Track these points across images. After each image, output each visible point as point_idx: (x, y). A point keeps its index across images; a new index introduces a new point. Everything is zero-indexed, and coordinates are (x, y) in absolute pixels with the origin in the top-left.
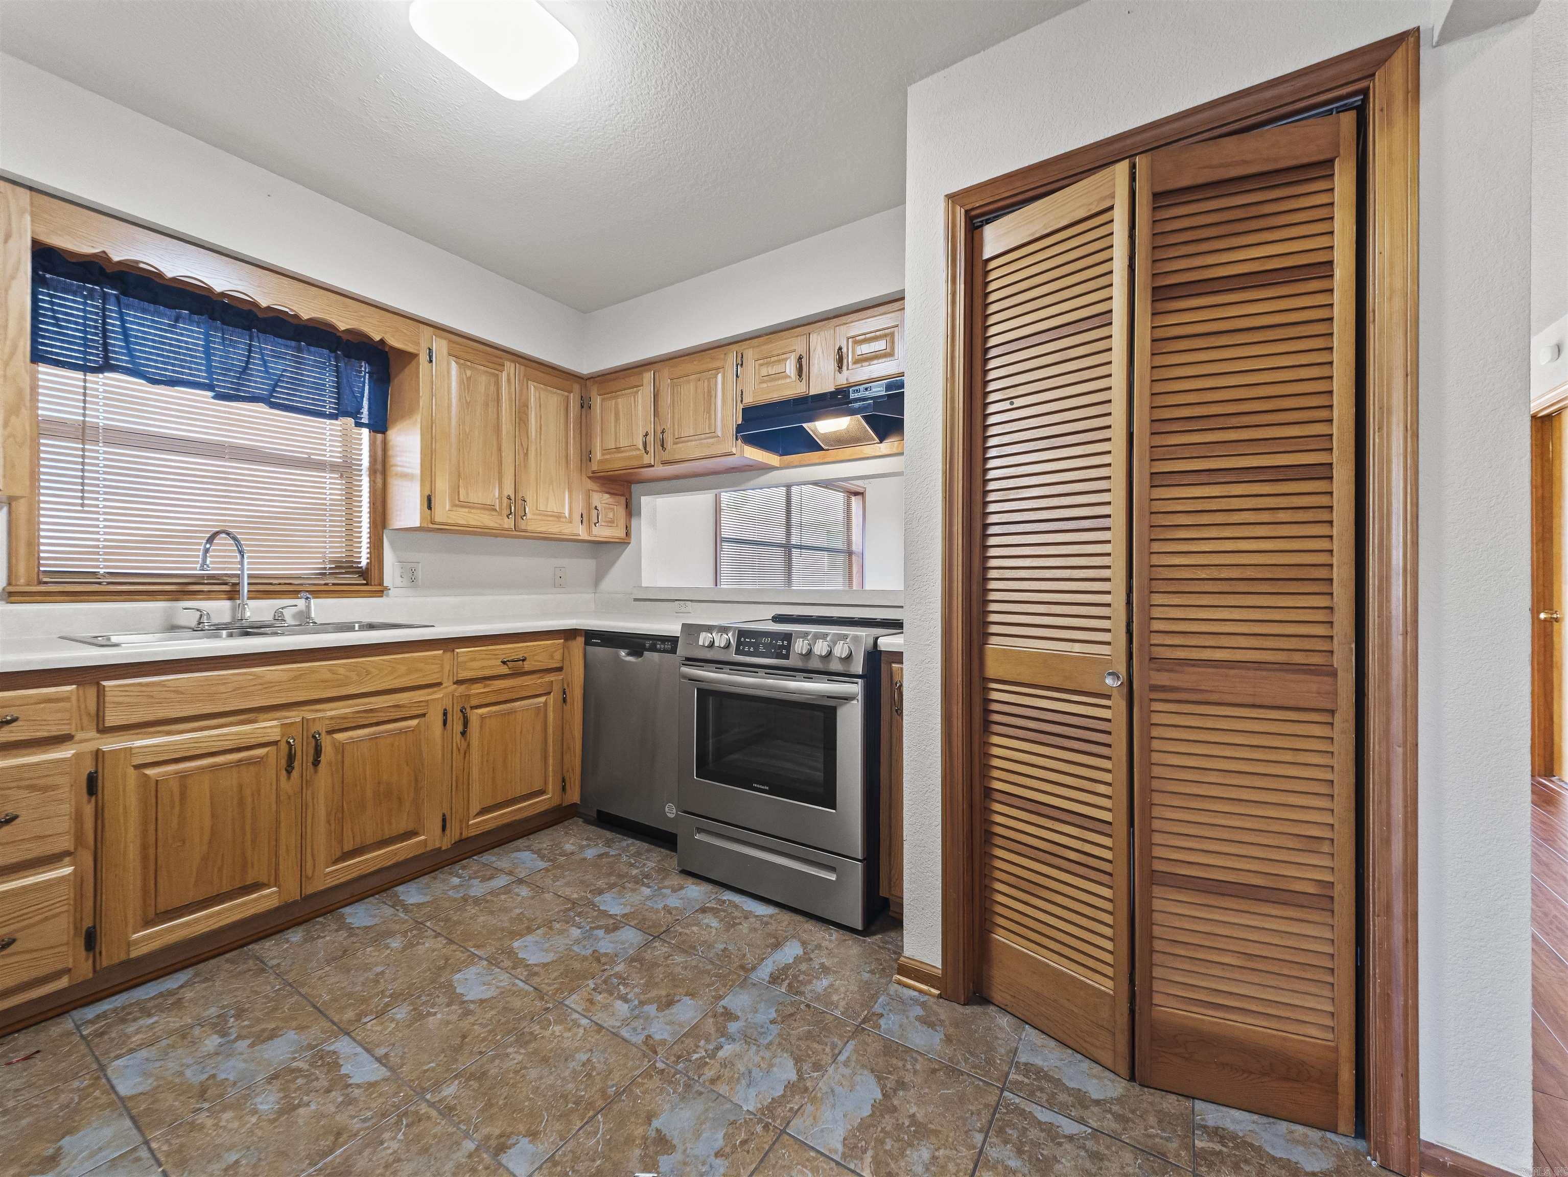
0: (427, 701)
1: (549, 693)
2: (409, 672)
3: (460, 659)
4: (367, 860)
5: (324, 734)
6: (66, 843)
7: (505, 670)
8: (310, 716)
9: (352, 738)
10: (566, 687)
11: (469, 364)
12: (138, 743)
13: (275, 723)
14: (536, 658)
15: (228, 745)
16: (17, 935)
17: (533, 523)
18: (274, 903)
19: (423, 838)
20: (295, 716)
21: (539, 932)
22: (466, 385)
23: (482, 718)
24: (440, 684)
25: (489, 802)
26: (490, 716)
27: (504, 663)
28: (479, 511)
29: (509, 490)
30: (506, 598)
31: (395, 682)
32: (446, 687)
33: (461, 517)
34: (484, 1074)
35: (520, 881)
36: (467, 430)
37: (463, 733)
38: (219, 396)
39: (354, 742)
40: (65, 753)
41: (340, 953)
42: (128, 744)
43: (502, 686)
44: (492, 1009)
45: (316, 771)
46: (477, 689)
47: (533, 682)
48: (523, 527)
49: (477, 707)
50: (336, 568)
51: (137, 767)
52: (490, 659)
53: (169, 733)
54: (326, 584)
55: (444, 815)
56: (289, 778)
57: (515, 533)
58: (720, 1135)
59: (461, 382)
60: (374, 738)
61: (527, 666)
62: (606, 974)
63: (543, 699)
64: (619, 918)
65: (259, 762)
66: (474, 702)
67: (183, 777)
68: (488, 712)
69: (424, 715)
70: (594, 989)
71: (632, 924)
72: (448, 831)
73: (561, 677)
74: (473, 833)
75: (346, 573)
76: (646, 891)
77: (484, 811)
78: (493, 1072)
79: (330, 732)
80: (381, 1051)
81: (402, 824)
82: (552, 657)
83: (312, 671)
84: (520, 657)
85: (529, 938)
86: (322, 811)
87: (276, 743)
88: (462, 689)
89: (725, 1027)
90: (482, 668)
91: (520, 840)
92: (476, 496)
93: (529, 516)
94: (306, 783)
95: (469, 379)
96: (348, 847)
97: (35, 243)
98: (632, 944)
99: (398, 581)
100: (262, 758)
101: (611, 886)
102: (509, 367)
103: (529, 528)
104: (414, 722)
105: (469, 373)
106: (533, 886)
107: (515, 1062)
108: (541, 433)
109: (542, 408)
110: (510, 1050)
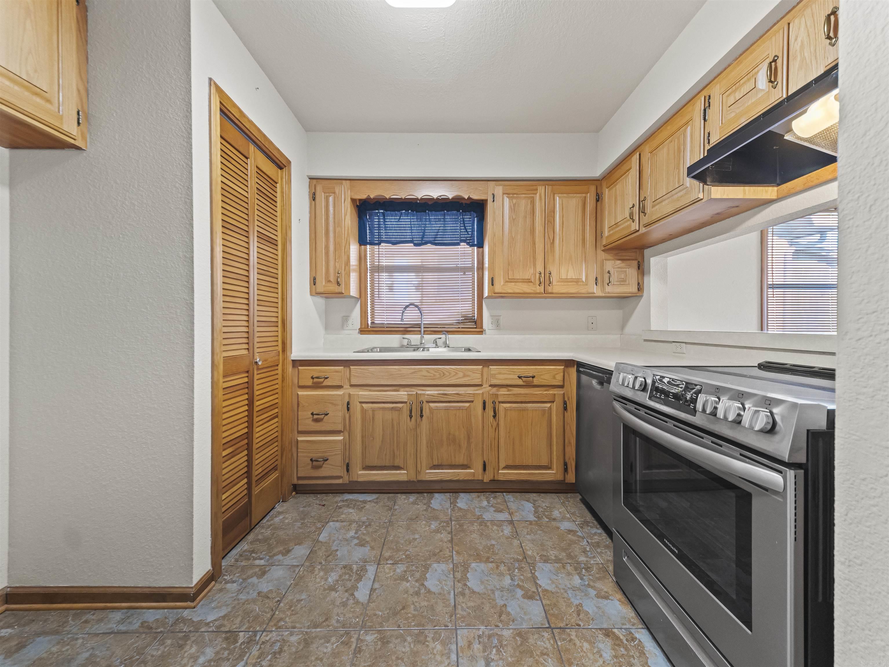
0: (474, 394)
1: (554, 402)
2: (465, 376)
3: (492, 372)
4: (444, 472)
5: (425, 402)
6: (340, 427)
7: (520, 382)
8: (419, 392)
9: (437, 407)
10: (566, 399)
11: (515, 195)
12: (361, 393)
13: (406, 393)
14: (542, 377)
15: (389, 400)
16: (329, 458)
17: (557, 288)
18: (404, 478)
19: (472, 471)
20: (414, 391)
21: (490, 565)
22: (513, 209)
23: (506, 409)
24: (481, 385)
25: (510, 463)
26: (511, 409)
27: (520, 377)
28: (521, 284)
29: (540, 268)
30: (552, 336)
31: (456, 381)
32: (485, 388)
33: (512, 288)
34: (388, 642)
35: (511, 522)
36: (513, 236)
37: (494, 417)
38: (416, 245)
39: (437, 409)
40: (340, 392)
41: (414, 517)
42: (357, 393)
43: (519, 392)
44: (428, 601)
45: (422, 420)
46: (503, 391)
47: (540, 392)
48: (550, 291)
49: (503, 402)
50: (465, 319)
51: (361, 402)
52: (510, 374)
53: (370, 391)
54: (459, 328)
55: (484, 462)
56: (411, 420)
57: (545, 295)
59: (510, 207)
60: (447, 409)
61: (536, 381)
62: (496, 630)
63: (548, 405)
64: (540, 590)
65: (399, 410)
66: (501, 399)
67: (373, 410)
68: (510, 407)
69: (472, 402)
70: (479, 637)
71: (544, 602)
72: (487, 472)
73: (562, 392)
74: (501, 478)
75: (469, 322)
76: (577, 581)
77: (507, 467)
78: (391, 645)
79: (428, 402)
81: (461, 459)
82: (554, 377)
83: (420, 370)
84: (531, 375)
85: (482, 566)
86: (424, 442)
87: (406, 402)
88: (494, 390)
90: (506, 379)
91: (534, 495)
92: (518, 275)
93: (555, 283)
94: (417, 426)
95: (514, 205)
96: (436, 463)
98: (530, 619)
99: (490, 326)
100: (401, 408)
101: (558, 560)
102: (541, 189)
103: (554, 291)
104: (467, 405)
105: (514, 201)
106: (515, 531)
107: (404, 650)
108: (563, 227)
109: (564, 210)
110: (409, 639)
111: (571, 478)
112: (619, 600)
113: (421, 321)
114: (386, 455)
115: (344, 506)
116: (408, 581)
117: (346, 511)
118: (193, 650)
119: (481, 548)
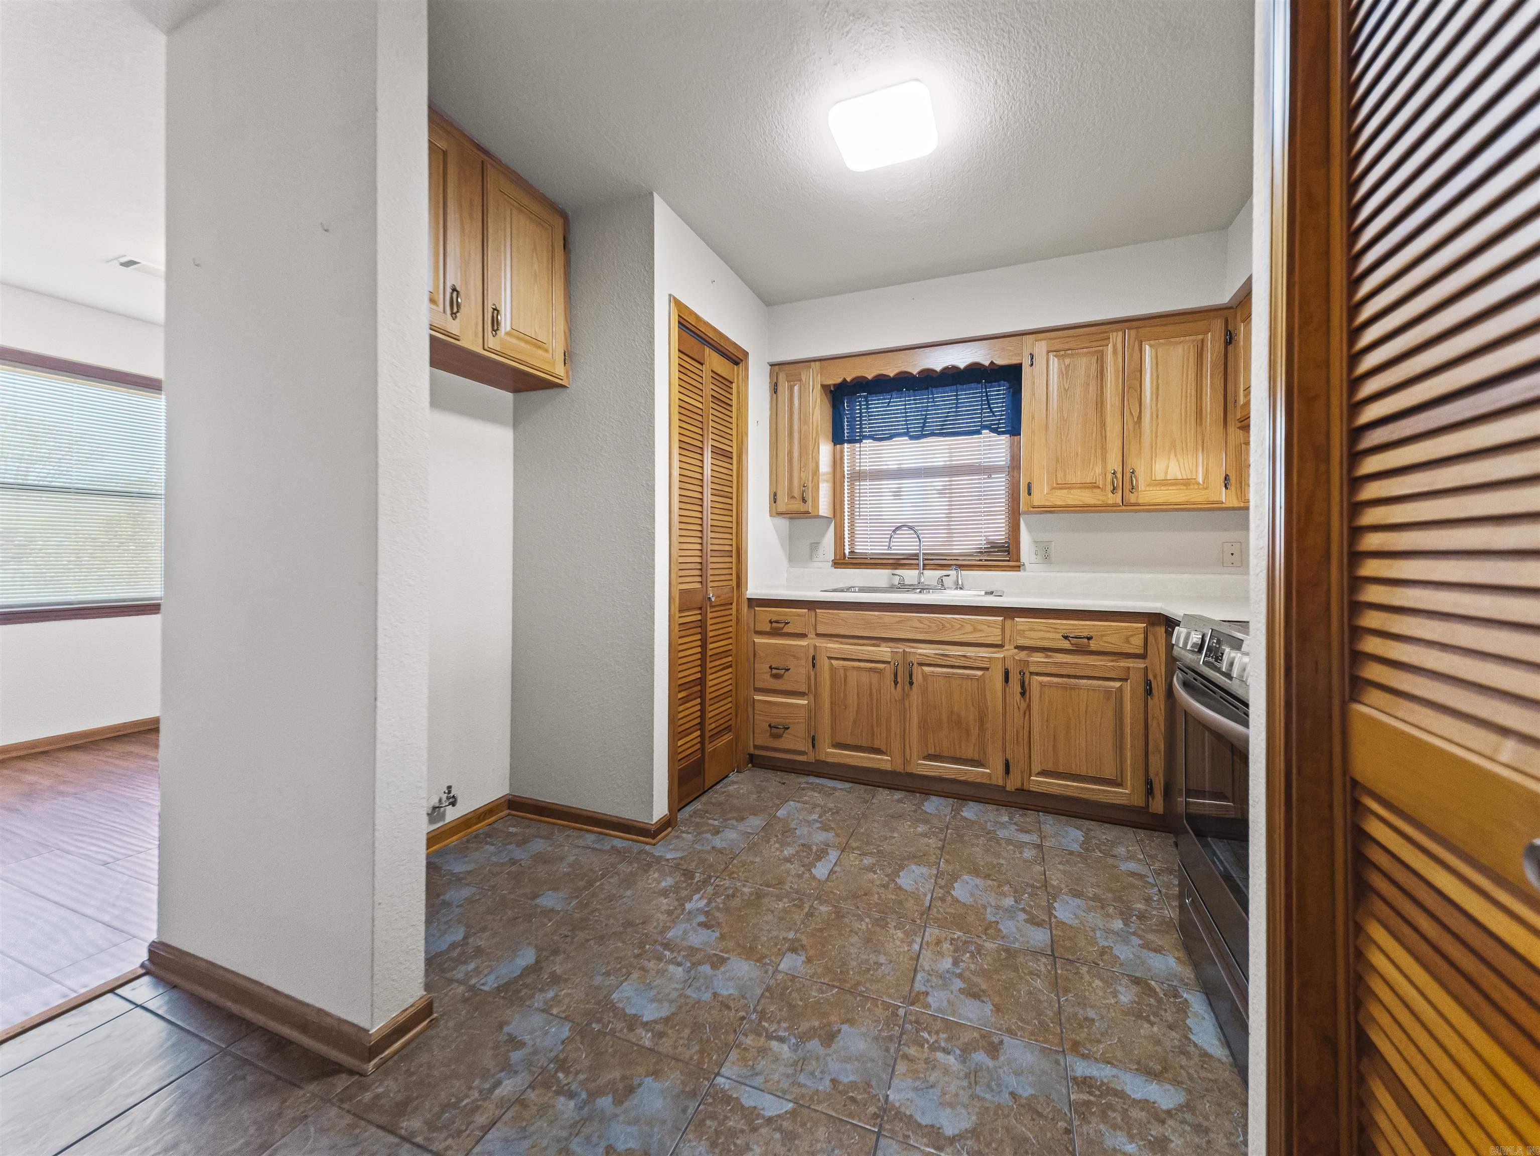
0: (989, 658)
1: (1126, 680)
2: (975, 630)
3: (1019, 627)
4: (945, 767)
5: (915, 664)
6: (803, 688)
7: (1066, 645)
8: (908, 650)
9: (933, 672)
10: (1151, 677)
11: (1070, 352)
12: (829, 645)
13: (889, 650)
14: (1105, 639)
15: (867, 657)
16: (791, 726)
17: (1147, 494)
18: (888, 767)
19: (988, 771)
20: (901, 648)
21: (990, 882)
22: (1065, 373)
23: (1042, 685)
24: (1001, 646)
25: (1050, 767)
26: (1050, 685)
27: (1066, 638)
28: (1079, 490)
29: (1114, 463)
31: (962, 636)
32: (1008, 650)
33: (1061, 498)
34: (843, 917)
35: (1040, 847)
36: (1066, 416)
37: (1023, 694)
38: (912, 438)
39: (933, 675)
40: (803, 643)
41: (896, 816)
42: (825, 645)
43: (1065, 660)
44: (896, 895)
45: (911, 689)
46: (1038, 658)
47: (1102, 663)
48: (1133, 500)
49: (1037, 674)
50: (992, 547)
51: (830, 658)
52: (1049, 632)
53: (841, 643)
54: (981, 560)
55: (1007, 760)
56: (896, 688)
57: (1124, 508)
58: (852, 1078)
59: (1060, 370)
60: (948, 676)
61: (1094, 645)
62: (977, 940)
63: (1117, 684)
64: (1053, 920)
65: (880, 672)
66: (1033, 669)
67: (846, 669)
68: (1049, 682)
69: (987, 669)
70: (952, 939)
71: (1054, 932)
72: (1011, 776)
73: (1143, 666)
74: (1033, 788)
75: (998, 552)
76: (1118, 924)
77: (1043, 773)
78: (846, 920)
79: (921, 664)
80: (837, 869)
81: (971, 752)
82: (1127, 641)
83: (909, 619)
84: (1085, 634)
85: (978, 881)
86: (915, 720)
87: (889, 663)
88: (1023, 655)
89: (975, 1050)
90: (1042, 639)
92: (1074, 477)
93: (1142, 487)
94: (905, 696)
95: (1067, 367)
96: (932, 752)
97: (824, 387)
98: (1028, 942)
99: (1033, 558)
100: (881, 670)
101: (1095, 898)
102: (1116, 338)
103: (1141, 501)
104: (979, 673)
105: (1067, 361)
106: (1041, 856)
107: (860, 927)
108: (1157, 395)
109: (1160, 367)
110: (867, 920)
111: (1158, 805)
112: (1178, 958)
113: (920, 550)
114: (862, 731)
115: (808, 788)
116: (875, 873)
117: (809, 794)
118: (656, 875)
119: (982, 863)
